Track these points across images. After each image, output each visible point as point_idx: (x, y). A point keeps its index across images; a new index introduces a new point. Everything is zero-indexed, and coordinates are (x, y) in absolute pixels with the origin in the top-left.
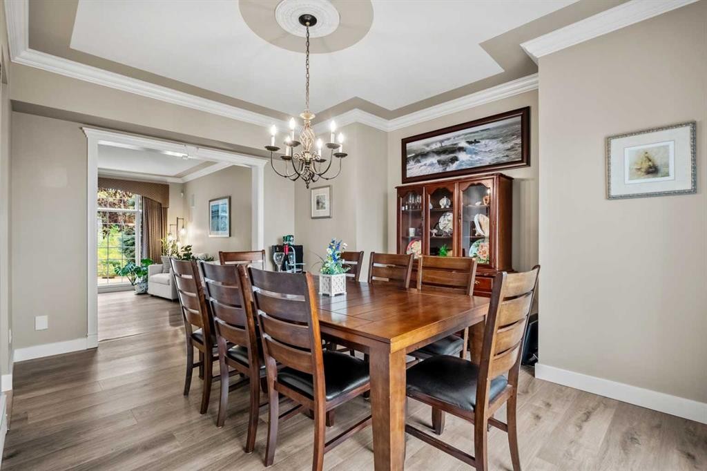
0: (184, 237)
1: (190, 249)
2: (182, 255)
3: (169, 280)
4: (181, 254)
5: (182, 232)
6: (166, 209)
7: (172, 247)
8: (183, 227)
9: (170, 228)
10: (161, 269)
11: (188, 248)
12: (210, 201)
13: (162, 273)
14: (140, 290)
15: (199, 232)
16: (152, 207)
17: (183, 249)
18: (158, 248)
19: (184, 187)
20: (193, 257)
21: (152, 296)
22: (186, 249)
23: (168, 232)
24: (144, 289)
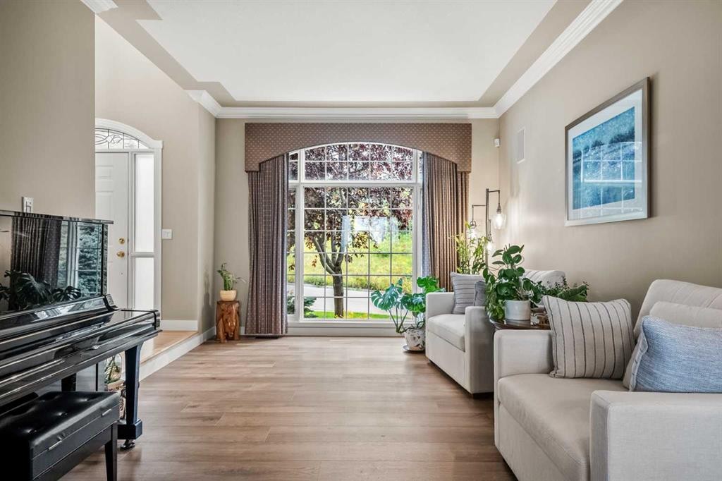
0: (500, 232)
1: (519, 258)
2: (496, 274)
3: (463, 339)
4: (494, 270)
5: (498, 220)
6: (466, 173)
7: (476, 253)
8: (499, 210)
9: (475, 213)
10: (450, 302)
11: (512, 254)
12: (568, 128)
13: (452, 312)
14: (413, 346)
15: (534, 220)
16: (440, 173)
17: (500, 258)
18: (450, 255)
19: (499, 127)
20: (527, 281)
21: (432, 365)
22: (507, 255)
23: (469, 222)
24: (420, 342)
